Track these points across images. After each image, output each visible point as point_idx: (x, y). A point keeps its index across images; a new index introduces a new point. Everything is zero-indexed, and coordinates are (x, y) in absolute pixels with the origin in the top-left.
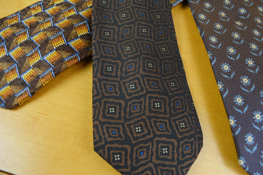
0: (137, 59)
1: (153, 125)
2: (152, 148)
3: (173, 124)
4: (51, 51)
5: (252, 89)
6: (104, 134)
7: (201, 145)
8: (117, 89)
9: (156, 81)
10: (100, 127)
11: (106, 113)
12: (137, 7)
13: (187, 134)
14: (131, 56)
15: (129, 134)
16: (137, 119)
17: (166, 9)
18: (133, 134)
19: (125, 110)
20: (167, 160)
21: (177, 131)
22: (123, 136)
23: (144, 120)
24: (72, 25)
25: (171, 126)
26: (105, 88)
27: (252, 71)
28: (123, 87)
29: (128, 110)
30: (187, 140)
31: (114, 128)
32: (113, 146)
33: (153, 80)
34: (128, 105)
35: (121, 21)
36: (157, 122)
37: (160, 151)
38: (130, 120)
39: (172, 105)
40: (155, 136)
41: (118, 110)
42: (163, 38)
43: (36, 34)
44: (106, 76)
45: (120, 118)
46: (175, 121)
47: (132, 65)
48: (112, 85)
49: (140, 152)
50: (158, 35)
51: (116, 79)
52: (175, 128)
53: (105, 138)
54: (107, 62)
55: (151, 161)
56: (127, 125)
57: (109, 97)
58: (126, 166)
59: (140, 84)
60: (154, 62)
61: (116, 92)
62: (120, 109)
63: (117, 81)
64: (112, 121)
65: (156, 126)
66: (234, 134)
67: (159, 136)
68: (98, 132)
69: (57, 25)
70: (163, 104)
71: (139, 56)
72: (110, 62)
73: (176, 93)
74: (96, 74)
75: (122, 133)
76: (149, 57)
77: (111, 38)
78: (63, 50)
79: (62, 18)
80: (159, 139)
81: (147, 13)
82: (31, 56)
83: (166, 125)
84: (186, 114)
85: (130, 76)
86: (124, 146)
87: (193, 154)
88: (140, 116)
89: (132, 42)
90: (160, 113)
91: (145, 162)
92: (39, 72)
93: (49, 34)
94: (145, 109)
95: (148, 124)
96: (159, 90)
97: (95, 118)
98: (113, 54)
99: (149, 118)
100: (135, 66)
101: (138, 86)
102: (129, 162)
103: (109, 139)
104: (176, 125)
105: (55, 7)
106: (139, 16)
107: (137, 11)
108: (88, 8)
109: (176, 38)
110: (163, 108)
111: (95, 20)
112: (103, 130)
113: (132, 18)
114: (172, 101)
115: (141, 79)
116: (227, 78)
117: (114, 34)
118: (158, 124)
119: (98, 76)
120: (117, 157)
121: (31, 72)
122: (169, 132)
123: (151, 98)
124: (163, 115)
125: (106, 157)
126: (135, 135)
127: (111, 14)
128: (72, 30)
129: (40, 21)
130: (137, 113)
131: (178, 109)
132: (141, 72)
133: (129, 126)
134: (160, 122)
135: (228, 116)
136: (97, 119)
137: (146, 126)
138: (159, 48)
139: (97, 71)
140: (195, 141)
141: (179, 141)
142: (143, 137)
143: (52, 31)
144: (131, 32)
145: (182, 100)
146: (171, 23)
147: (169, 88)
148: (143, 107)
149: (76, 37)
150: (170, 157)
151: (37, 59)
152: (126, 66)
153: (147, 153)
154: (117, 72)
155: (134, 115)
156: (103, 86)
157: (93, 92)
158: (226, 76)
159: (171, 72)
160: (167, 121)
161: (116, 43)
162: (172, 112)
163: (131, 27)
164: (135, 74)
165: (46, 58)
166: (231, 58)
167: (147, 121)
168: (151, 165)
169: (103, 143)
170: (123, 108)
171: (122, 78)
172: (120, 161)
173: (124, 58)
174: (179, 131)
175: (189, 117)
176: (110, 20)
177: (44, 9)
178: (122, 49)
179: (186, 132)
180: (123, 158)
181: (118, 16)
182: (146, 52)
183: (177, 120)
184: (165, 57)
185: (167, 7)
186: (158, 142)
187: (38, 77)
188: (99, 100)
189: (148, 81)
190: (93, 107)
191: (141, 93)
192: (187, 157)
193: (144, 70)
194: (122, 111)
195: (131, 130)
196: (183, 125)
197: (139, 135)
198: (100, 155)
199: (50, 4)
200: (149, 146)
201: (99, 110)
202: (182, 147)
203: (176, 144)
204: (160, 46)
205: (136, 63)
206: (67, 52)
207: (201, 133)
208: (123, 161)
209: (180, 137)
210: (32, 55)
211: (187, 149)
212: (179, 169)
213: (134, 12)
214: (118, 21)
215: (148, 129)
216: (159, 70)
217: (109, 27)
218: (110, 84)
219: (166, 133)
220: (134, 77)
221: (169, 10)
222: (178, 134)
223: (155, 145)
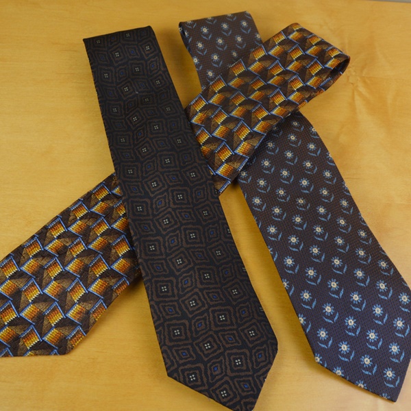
0: (192, 272)
1: (222, 339)
2: (225, 362)
3: (242, 334)
4: (95, 280)
5: (319, 281)
6: (175, 358)
7: (275, 350)
8: (177, 309)
9: (216, 293)
10: (169, 351)
11: (172, 336)
12: (179, 208)
13: (258, 342)
14: (185, 269)
15: (199, 353)
16: (204, 337)
17: (212, 200)
18: (203, 352)
19: (190, 330)
20: (242, 371)
21: (246, 340)
22: (194, 356)
23: (211, 336)
24: (110, 244)
25: (240, 337)
26: (165, 310)
27: (318, 261)
28: (183, 306)
29: (193, 328)
30: (259, 348)
31: (183, 349)
32: (186, 367)
33: (213, 292)
34: (193, 323)
35: (165, 230)
36: (224, 335)
37: (233, 363)
38: (198, 338)
39: (238, 315)
40: (225, 349)
41: (183, 330)
42: (216, 239)
43: (69, 262)
44: (162, 297)
45: (187, 339)
46: (243, 330)
47: (187, 280)
48: (171, 306)
49: (214, 368)
50: (209, 237)
51: (173, 299)
52: (244, 338)
53: (176, 361)
54: (160, 281)
55: (226, 375)
56: (196, 344)
57: (171, 320)
58: (203, 385)
59: (200, 299)
60: (211, 272)
61: (177, 313)
62: (185, 329)
63: (176, 301)
64: (180, 343)
65: (224, 339)
66: (306, 332)
67: (229, 349)
68: (169, 358)
69: (91, 247)
70: (228, 316)
71: (193, 268)
72: (163, 281)
73: (239, 300)
74: (152, 297)
75: (192, 353)
76: (204, 266)
77: (158, 252)
78: (108, 276)
79: (95, 237)
80: (230, 352)
81: (192, 212)
82: (72, 290)
83: (235, 337)
84: (254, 321)
85: (188, 292)
86: (197, 365)
87: (267, 361)
88: (207, 332)
89: (183, 252)
90: (226, 325)
91: (220, 376)
92: (88, 306)
93: (86, 261)
94: (210, 324)
95: (217, 339)
96: (221, 302)
97: (162, 344)
98: (165, 271)
99: (216, 332)
100: (191, 280)
101: (198, 302)
102: (205, 380)
103: (181, 362)
104: (246, 335)
105: (79, 222)
106: (184, 219)
107: (180, 213)
108: (120, 217)
109: (230, 234)
110: (228, 320)
111: (136, 235)
112: (172, 354)
113: (176, 223)
114: (237, 310)
115: (200, 293)
116: (292, 274)
117: (160, 246)
118: (226, 337)
119: (154, 299)
120: (193, 378)
121: (77, 308)
122: (239, 343)
123: (214, 312)
124: (230, 327)
125: (182, 379)
126: (206, 352)
127: (151, 222)
128: (111, 250)
129: (68, 245)
130: (203, 330)
131: (244, 318)
132: (199, 286)
133: (197, 344)
134: (228, 334)
135: (297, 315)
136: (165, 344)
137: (215, 341)
138: (213, 253)
139: (152, 294)
140: (268, 347)
141: (250, 350)
142: (213, 353)
143: (88, 256)
144: (178, 241)
145: (247, 307)
146: (221, 216)
147: (231, 296)
148: (208, 323)
149: (118, 258)
150: (244, 368)
151: (81, 292)
152: (181, 282)
153: (221, 367)
154: (173, 290)
155: (200, 333)
156: (162, 309)
157: (153, 318)
158: (290, 272)
159: (231, 278)
160: (235, 332)
161: (164, 257)
162: (239, 322)
163: (178, 234)
164: (193, 290)
165: (91, 289)
166: (294, 249)
167: (215, 336)
168: (226, 378)
169: (176, 366)
170: (187, 328)
171: (180, 296)
172: (196, 380)
173: (178, 274)
174: (249, 340)
175: (258, 324)
176: (152, 230)
177: (67, 228)
178: (173, 263)
179: (256, 340)
180: (199, 377)
181: (159, 224)
182: (199, 261)
183: (245, 329)
184: (222, 261)
185: (213, 197)
186: (230, 355)
187: (88, 313)
188: (162, 325)
189: (208, 293)
190: (157, 333)
191: (203, 309)
192: (262, 364)
193: (202, 283)
194: (188, 331)
195: (200, 348)
196: (252, 333)
197: (209, 352)
198: (175, 379)
199: (71, 218)
200: (222, 360)
201: (164, 335)
202: (255, 356)
203: (248, 354)
204: (213, 250)
205: (191, 276)
206: (114, 277)
207: (275, 338)
208: (199, 380)
209: (251, 346)
210: (74, 288)
211: (260, 356)
212: (256, 378)
213: (176, 215)
214: (161, 230)
215: (217, 344)
216: (217, 279)
217: (152, 239)
218: (169, 305)
219: (236, 344)
220: (193, 292)
221: (216, 200)
222: (248, 343)
223: (227, 358)
